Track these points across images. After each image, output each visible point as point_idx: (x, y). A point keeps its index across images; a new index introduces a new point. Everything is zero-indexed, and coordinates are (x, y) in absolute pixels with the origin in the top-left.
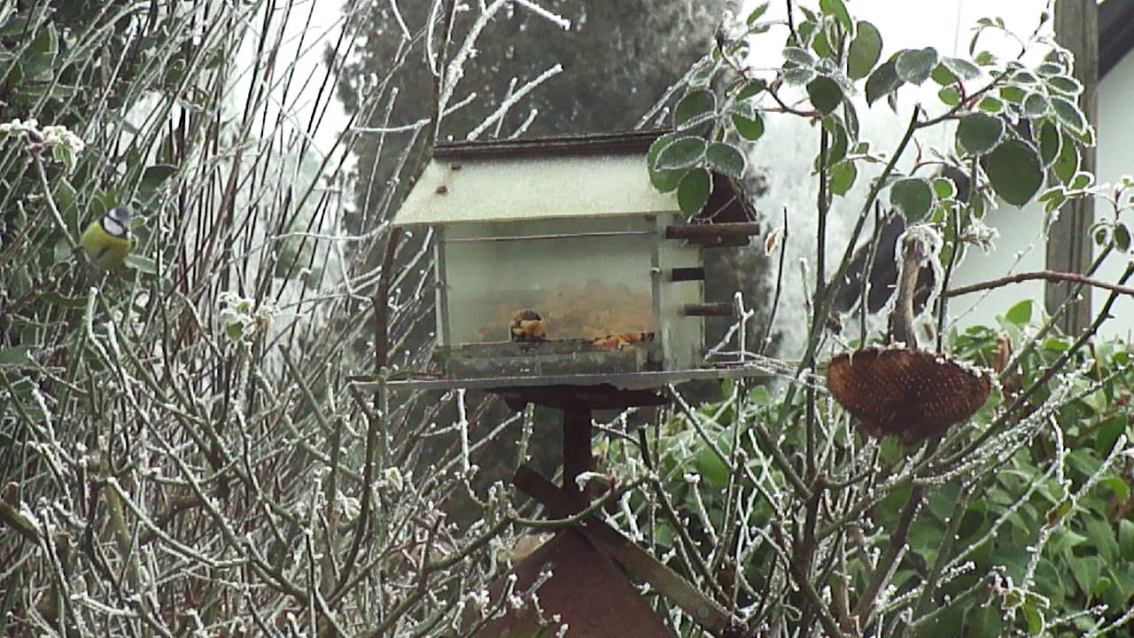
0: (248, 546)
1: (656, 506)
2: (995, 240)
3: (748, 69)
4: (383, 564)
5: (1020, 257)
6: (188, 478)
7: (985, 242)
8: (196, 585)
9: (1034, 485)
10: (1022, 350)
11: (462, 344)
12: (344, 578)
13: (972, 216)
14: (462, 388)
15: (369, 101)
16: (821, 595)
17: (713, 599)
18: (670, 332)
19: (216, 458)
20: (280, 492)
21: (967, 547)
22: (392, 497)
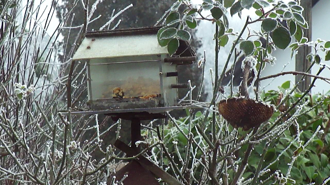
0: (25, 168)
1: (163, 152)
2: (275, 61)
3: (191, 5)
4: (71, 173)
5: (285, 66)
6: (5, 146)
7: (271, 62)
8: (10, 182)
9: (291, 143)
10: (285, 97)
11: (96, 99)
12: (58, 178)
13: (267, 53)
14: (97, 114)
15: (65, 18)
16: (219, 181)
17: (183, 183)
18: (166, 93)
19: (14, 139)
20: (38, 150)
21: (269, 164)
22: (73, 151)
